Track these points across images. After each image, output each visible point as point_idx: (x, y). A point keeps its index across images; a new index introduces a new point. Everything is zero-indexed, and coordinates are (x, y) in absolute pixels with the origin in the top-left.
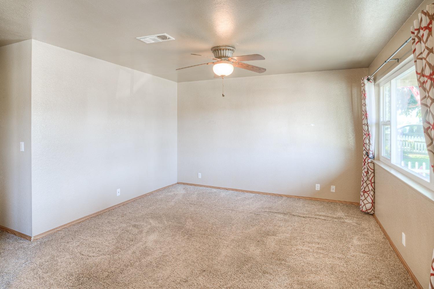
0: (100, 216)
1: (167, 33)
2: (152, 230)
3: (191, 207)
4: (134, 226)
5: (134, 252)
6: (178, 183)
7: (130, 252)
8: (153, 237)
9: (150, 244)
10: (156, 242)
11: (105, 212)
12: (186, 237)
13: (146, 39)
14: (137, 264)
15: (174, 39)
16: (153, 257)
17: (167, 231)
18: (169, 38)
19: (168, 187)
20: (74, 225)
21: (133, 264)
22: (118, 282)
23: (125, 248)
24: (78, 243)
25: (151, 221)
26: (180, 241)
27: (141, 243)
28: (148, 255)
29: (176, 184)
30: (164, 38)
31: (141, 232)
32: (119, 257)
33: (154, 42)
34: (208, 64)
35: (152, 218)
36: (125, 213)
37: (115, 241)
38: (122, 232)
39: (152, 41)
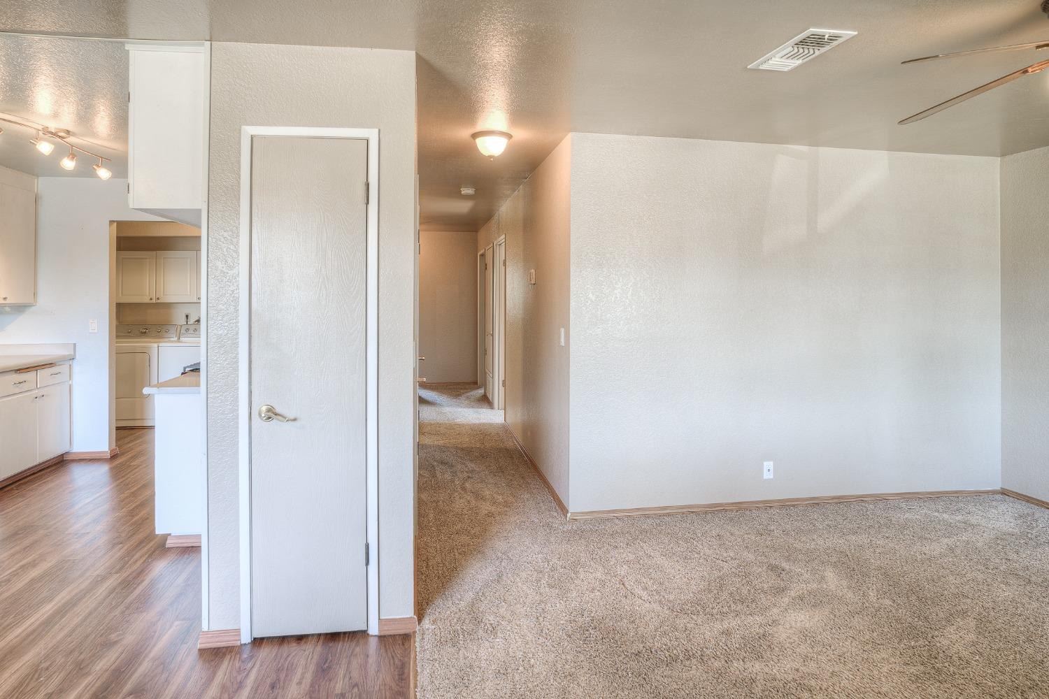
0: (709, 516)
1: (816, 26)
2: (813, 600)
3: (1007, 584)
4: (773, 568)
5: (727, 633)
6: (1004, 492)
7: (718, 626)
8: (801, 619)
9: (782, 634)
10: (805, 634)
11: (726, 511)
12: (913, 670)
13: (770, 62)
14: (717, 664)
15: (856, 33)
16: (766, 670)
17: (856, 622)
18: (833, 38)
19: (957, 494)
20: (647, 516)
21: (705, 659)
22: (647, 679)
23: (715, 611)
24: (631, 557)
25: (830, 574)
26: (885, 669)
27: (759, 619)
28: (759, 657)
29: (994, 492)
30: (818, 41)
31: (780, 591)
32: (688, 625)
33: (800, 62)
34: (1025, 71)
35: (835, 565)
36: (772, 528)
37: (703, 585)
38: (734, 570)
39: (790, 61)
